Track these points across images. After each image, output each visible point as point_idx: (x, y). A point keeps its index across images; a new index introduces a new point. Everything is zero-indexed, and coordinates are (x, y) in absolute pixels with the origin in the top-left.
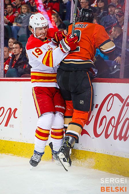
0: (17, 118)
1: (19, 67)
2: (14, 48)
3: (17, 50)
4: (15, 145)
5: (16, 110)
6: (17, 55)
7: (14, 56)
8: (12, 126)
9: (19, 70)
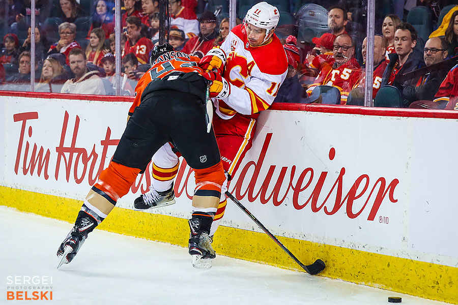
0: (397, 201)
1: (406, 82)
2: (397, 39)
3: (405, 43)
4: (389, 265)
5: (395, 182)
6: (403, 56)
7: (394, 57)
8: (386, 220)
9: (404, 90)
